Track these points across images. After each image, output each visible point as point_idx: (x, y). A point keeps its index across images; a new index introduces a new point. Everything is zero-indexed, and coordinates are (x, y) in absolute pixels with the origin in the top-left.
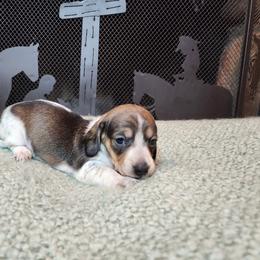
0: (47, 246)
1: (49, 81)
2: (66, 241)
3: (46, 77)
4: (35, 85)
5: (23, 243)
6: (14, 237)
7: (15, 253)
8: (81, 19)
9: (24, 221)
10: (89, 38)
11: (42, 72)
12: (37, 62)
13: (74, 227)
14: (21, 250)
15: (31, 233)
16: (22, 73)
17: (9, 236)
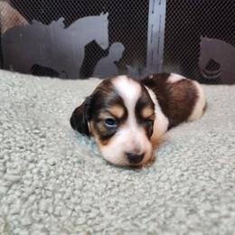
0: (98, 208)
1: (118, 49)
3: (115, 44)
4: (106, 53)
5: (76, 204)
6: (69, 199)
7: (69, 212)
9: (79, 182)
13: (124, 191)
14: (74, 210)
15: (85, 195)
17: (64, 198)
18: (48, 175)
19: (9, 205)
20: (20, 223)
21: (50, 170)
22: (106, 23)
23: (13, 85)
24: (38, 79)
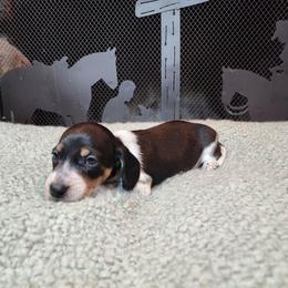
0: (121, 261)
2: (138, 258)
3: (125, 82)
4: (115, 93)
5: (99, 255)
6: (91, 250)
7: (92, 264)
8: (159, 15)
9: (100, 235)
10: (169, 35)
11: (121, 77)
12: (115, 67)
13: (145, 246)
14: (97, 262)
15: (107, 246)
16: (101, 81)
17: (86, 249)
18: (68, 231)
19: (32, 267)
20: (44, 282)
21: (70, 225)
22: (114, 59)
23: (20, 140)
24: (41, 129)
